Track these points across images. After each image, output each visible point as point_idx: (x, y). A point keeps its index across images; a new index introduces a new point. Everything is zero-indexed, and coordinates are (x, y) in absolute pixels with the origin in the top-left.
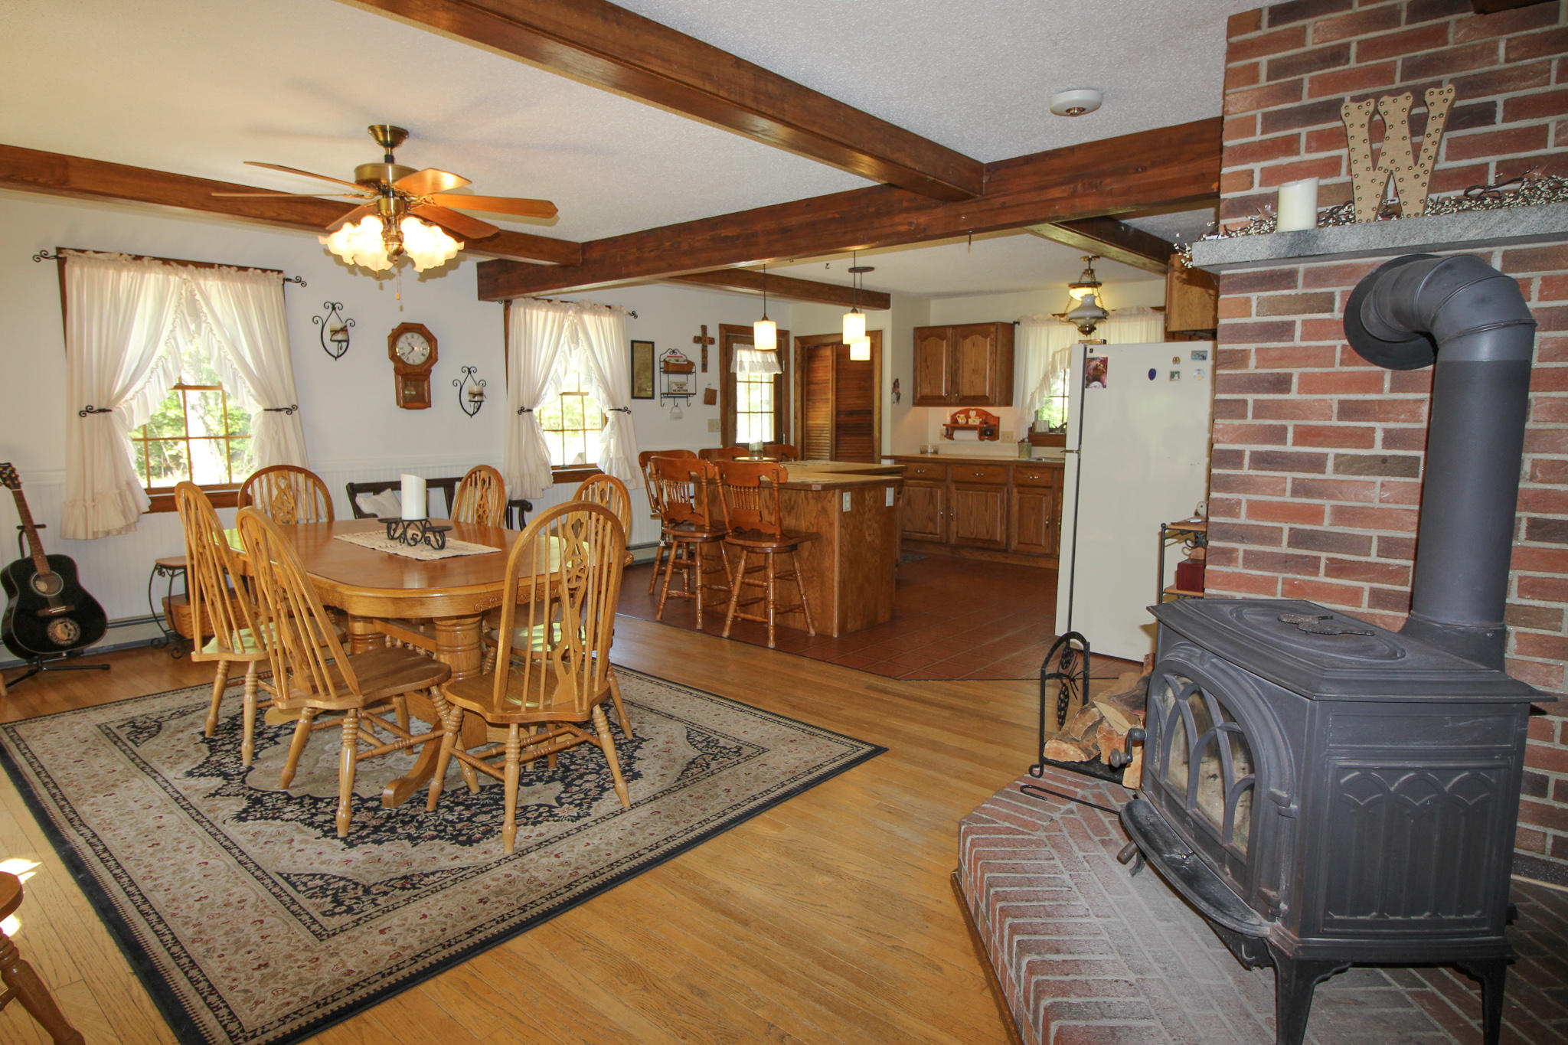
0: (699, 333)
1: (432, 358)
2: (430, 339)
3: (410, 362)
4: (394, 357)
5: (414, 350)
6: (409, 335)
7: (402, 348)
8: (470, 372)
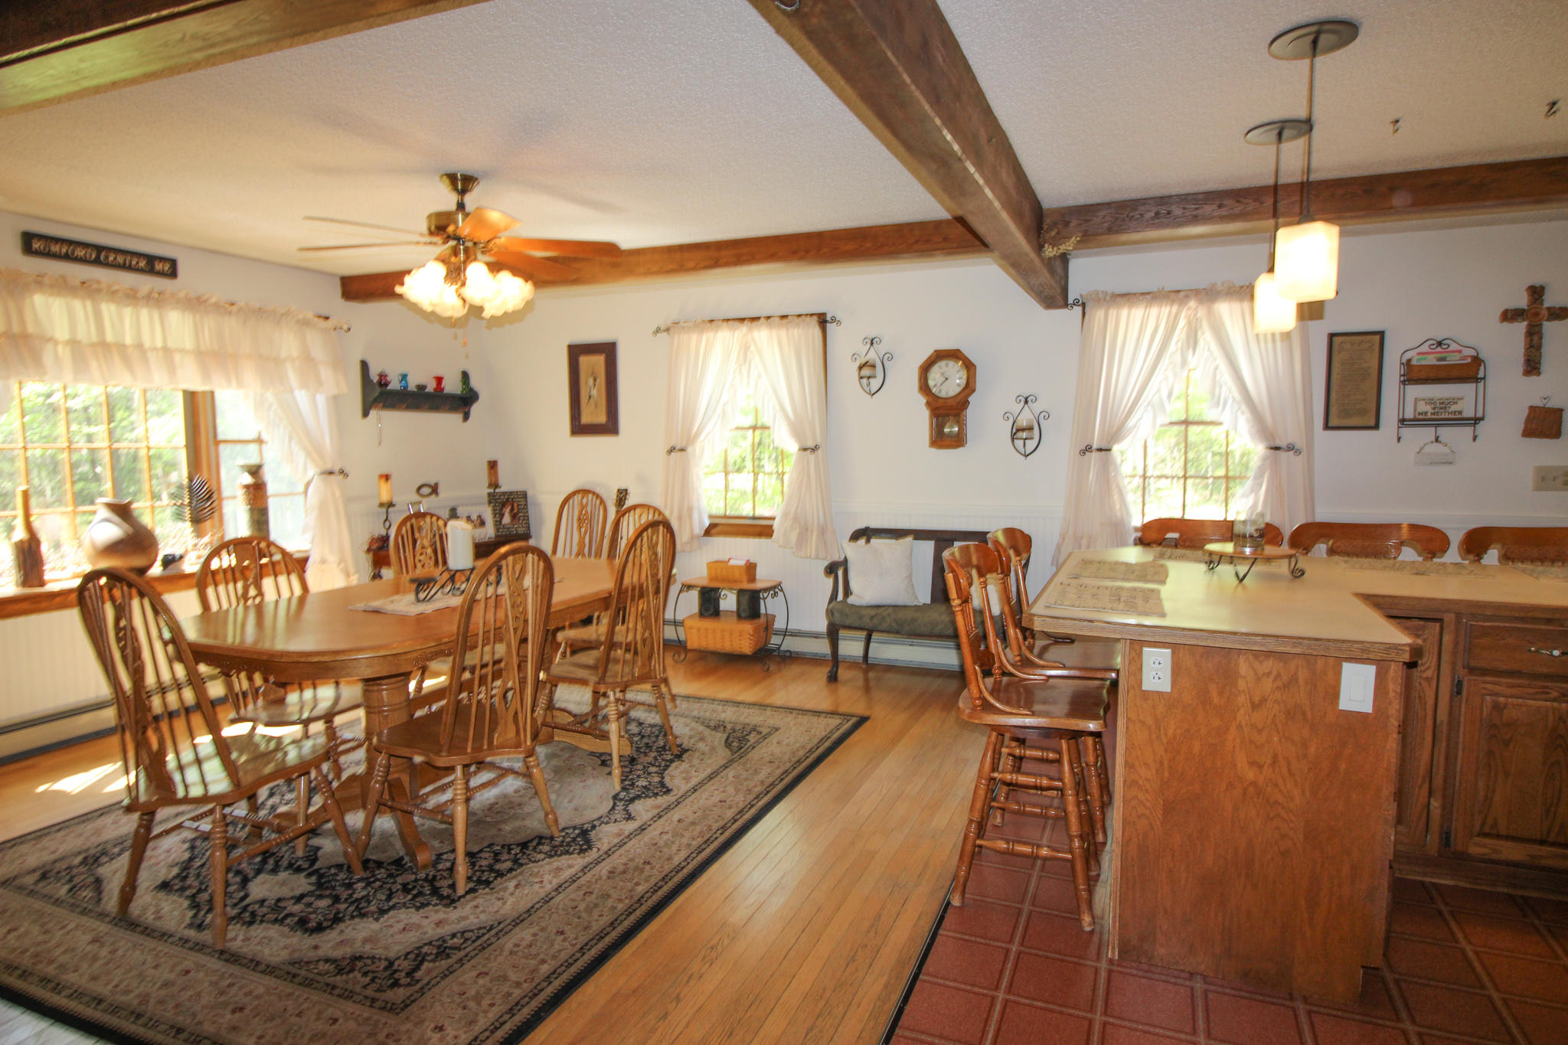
0: (1522, 301)
1: (969, 388)
2: (969, 366)
3: (943, 394)
4: (925, 388)
5: (949, 380)
6: (942, 363)
7: (935, 377)
8: (1026, 402)
